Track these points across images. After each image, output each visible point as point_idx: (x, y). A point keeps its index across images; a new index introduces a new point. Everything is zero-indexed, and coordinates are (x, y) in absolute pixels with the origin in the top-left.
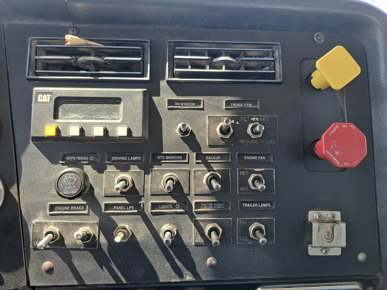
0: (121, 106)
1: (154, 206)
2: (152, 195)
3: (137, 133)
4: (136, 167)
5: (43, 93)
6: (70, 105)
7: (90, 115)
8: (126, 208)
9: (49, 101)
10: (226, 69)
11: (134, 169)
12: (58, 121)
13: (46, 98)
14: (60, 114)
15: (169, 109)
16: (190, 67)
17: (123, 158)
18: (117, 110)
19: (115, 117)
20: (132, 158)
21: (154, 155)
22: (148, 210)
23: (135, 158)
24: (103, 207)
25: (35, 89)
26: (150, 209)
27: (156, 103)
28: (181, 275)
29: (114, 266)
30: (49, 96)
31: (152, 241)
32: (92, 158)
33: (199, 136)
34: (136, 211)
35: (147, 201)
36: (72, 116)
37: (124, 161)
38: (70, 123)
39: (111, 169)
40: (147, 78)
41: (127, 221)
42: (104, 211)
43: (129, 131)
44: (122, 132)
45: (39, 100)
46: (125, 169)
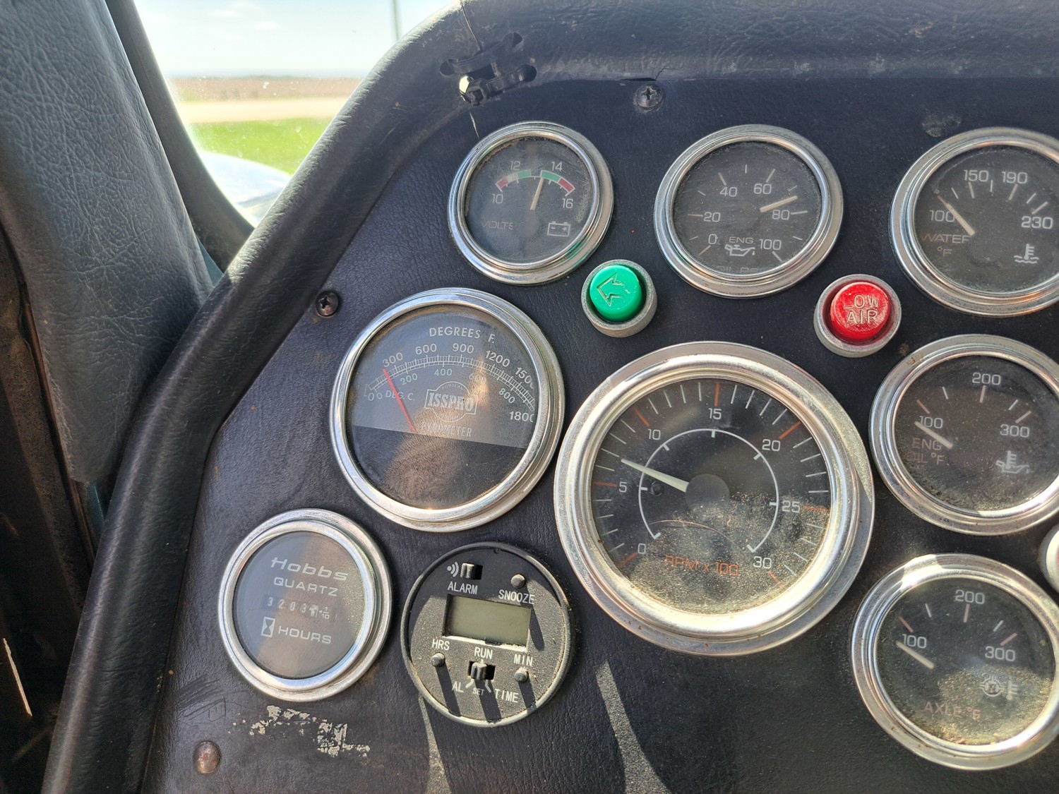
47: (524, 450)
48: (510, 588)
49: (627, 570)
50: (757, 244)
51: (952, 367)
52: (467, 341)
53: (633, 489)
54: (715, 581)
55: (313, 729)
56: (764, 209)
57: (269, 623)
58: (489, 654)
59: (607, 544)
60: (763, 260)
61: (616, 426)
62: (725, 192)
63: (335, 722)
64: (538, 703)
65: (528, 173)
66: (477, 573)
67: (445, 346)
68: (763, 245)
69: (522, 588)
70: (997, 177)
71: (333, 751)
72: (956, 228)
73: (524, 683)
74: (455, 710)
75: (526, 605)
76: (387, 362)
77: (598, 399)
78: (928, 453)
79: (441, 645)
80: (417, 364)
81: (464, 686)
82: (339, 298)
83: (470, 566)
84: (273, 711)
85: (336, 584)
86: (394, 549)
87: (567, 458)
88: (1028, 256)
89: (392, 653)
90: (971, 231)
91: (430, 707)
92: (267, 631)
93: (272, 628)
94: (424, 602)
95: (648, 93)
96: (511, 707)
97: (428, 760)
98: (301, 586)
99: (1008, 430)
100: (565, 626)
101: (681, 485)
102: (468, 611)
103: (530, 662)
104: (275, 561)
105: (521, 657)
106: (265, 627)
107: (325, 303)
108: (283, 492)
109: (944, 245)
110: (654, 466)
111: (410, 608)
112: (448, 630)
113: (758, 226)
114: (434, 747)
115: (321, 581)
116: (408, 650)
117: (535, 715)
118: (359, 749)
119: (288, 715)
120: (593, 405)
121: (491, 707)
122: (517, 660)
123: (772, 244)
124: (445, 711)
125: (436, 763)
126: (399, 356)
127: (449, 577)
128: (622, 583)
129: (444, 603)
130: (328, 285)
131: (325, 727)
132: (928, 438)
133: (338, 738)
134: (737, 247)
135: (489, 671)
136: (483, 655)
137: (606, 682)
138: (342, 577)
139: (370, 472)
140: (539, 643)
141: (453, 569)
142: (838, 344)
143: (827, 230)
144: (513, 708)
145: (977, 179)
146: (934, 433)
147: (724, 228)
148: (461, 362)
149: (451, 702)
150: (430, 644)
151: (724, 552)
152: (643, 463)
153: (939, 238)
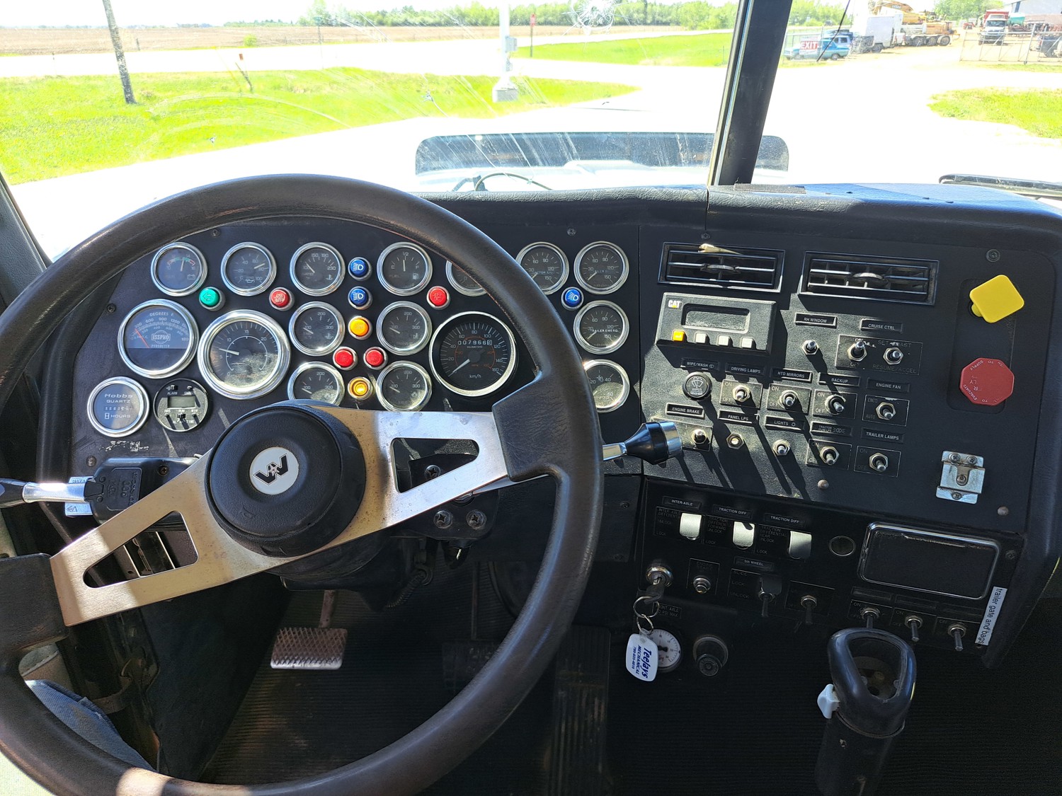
0: (748, 318)
1: (769, 420)
2: (768, 409)
3: (762, 346)
4: (755, 380)
5: (674, 299)
6: (697, 312)
7: (716, 325)
8: (740, 418)
9: (678, 307)
10: (868, 286)
11: (753, 381)
12: (685, 327)
13: (675, 304)
14: (687, 320)
15: (797, 324)
16: (826, 282)
17: (742, 370)
18: (743, 321)
19: (741, 328)
20: (751, 371)
21: (775, 371)
22: (763, 423)
23: (754, 371)
24: (718, 414)
25: (665, 294)
26: (765, 422)
27: (783, 317)
28: (789, 492)
29: (723, 470)
30: (679, 302)
31: (764, 454)
32: (711, 366)
33: (826, 355)
34: (751, 422)
35: (762, 416)
36: (699, 323)
37: (743, 372)
38: (697, 330)
39: (729, 378)
40: (778, 291)
41: (741, 430)
42: (719, 418)
43: (754, 343)
44: (746, 343)
45: (669, 306)
46: (743, 379)
47: (186, 350)
48: (187, 391)
49: (222, 379)
50: (254, 279)
51: (309, 311)
53: (224, 357)
54: (248, 378)
55: (128, 445)
56: (255, 268)
58: (183, 411)
59: (216, 373)
60: (257, 284)
61: (215, 338)
62: (244, 262)
63: (135, 442)
64: (200, 422)
65: (178, 259)
66: (176, 388)
67: (156, 319)
69: (191, 390)
70: (320, 256)
71: (136, 450)
72: (310, 271)
73: (195, 416)
74: (174, 429)
75: (193, 395)
76: (136, 326)
77: (209, 329)
78: (308, 336)
79: (168, 411)
80: (147, 326)
81: (176, 421)
82: (115, 306)
83: (173, 386)
84: (113, 442)
85: (129, 399)
86: (148, 386)
87: (200, 350)
88: (330, 277)
89: (152, 417)
90: (314, 272)
91: (166, 429)
93: (108, 415)
94: (160, 399)
95: (215, 232)
97: (168, 446)
98: (117, 401)
99: (326, 327)
100: (206, 398)
101: (237, 354)
102: (176, 400)
103: (197, 411)
104: (106, 395)
105: (194, 410)
106: (105, 415)
107: (110, 309)
108: (105, 374)
109: (308, 276)
110: (229, 350)
111: (156, 402)
112: (169, 406)
113: (254, 273)
114: (170, 442)
115: (123, 399)
116: (157, 414)
117: (201, 426)
118: (145, 448)
119: (118, 443)
120: (208, 331)
121: (185, 425)
122: (192, 411)
123: (257, 278)
124: (172, 429)
125: (171, 447)
126: (140, 324)
127: (167, 391)
128: (221, 383)
129: (167, 399)
130: (110, 302)
131: (132, 444)
132: (307, 332)
133: (137, 446)
134: (248, 279)
135: (184, 416)
136: (181, 411)
137: (221, 413)
138: (130, 396)
139: (135, 362)
140: (199, 405)
141: (169, 388)
142: (276, 308)
143: (272, 274)
144: (192, 424)
145: (315, 256)
146: (308, 330)
147: (244, 274)
148: (163, 324)
149: (173, 427)
150: (164, 410)
151: (250, 370)
152: (226, 349)
153: (307, 274)
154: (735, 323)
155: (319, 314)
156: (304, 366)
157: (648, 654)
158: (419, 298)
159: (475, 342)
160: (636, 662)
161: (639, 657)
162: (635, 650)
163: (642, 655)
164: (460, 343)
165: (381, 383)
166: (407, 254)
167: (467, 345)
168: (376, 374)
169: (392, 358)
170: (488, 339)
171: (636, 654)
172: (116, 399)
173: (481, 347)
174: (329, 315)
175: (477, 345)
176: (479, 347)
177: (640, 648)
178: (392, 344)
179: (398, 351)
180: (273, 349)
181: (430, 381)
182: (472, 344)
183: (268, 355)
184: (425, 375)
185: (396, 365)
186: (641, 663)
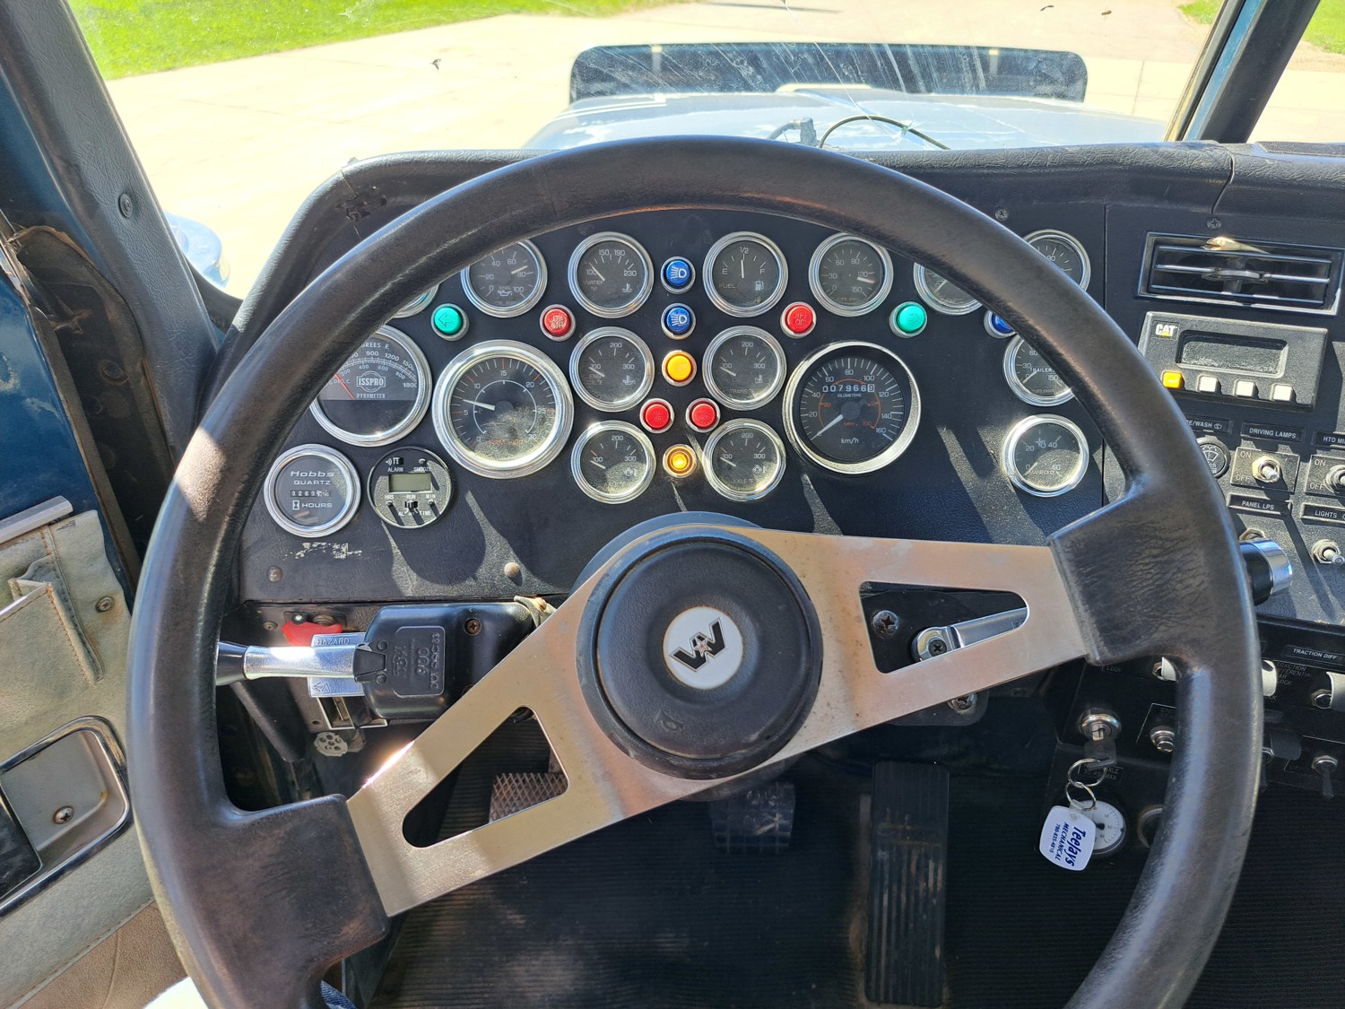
0: (1284, 353)
1: (1308, 510)
2: (1307, 494)
3: (1307, 397)
4: (1288, 448)
5: (1165, 322)
6: (1201, 344)
7: (1231, 363)
8: (1261, 506)
9: (1171, 335)
11: (1285, 450)
12: (1181, 365)
13: (1166, 331)
14: (1184, 355)
17: (1267, 432)
18: (1276, 359)
19: (1271, 369)
20: (1281, 434)
21: (1320, 435)
22: (1298, 513)
23: (1286, 435)
24: (1228, 500)
25: (1150, 314)
26: (1301, 514)
27: (1337, 352)
28: (1331, 614)
30: (1173, 327)
31: (1297, 560)
32: (1217, 426)
34: (1279, 513)
35: (1298, 503)
36: (1203, 361)
37: (1268, 437)
38: (1201, 371)
39: (1246, 445)
40: (1333, 311)
41: (1261, 525)
42: (1231, 504)
43: (1294, 395)
44: (1282, 393)
45: (1157, 333)
46: (1269, 446)
47: (415, 401)
48: (419, 465)
49: (471, 447)
50: (512, 290)
51: (599, 342)
52: (374, 349)
53: (471, 413)
54: (512, 446)
55: (330, 549)
56: (513, 273)
57: (296, 503)
58: (414, 497)
59: (462, 439)
60: (516, 298)
61: (458, 384)
62: (494, 264)
63: (341, 543)
64: (440, 513)
66: (401, 461)
67: (364, 353)
68: (515, 288)
69: (424, 465)
70: (612, 252)
71: (343, 556)
72: (597, 278)
73: (433, 506)
74: (402, 524)
75: (428, 472)
77: (447, 373)
78: (596, 380)
79: (389, 497)
80: (349, 364)
81: (404, 513)
83: (397, 459)
84: (307, 545)
85: (329, 478)
86: (356, 459)
87: (436, 403)
88: (628, 288)
89: (365, 504)
90: (604, 280)
91: (388, 524)
92: (296, 507)
93: (298, 505)
94: (377, 479)
96: (428, 517)
97: (391, 550)
98: (310, 482)
99: (626, 366)
100: (448, 477)
101: (492, 408)
102: (399, 480)
103: (434, 496)
104: (292, 473)
105: (430, 495)
106: (294, 505)
109: (593, 286)
110: (479, 401)
111: (370, 483)
112: (391, 490)
113: (511, 281)
114: (393, 544)
115: (319, 479)
116: (373, 502)
117: (441, 519)
118: (356, 552)
119: (315, 545)
120: (445, 376)
121: (418, 518)
122: (428, 497)
123: (519, 289)
124: (397, 525)
125: (396, 551)
127: (388, 466)
128: (471, 454)
129: (388, 477)
131: (336, 546)
132: (595, 373)
133: (344, 549)
134: (503, 291)
135: (415, 504)
136: (411, 498)
137: (470, 499)
138: (331, 475)
139: (336, 422)
140: (436, 487)
141: (389, 462)
142: (550, 337)
143: (541, 283)
144: (429, 517)
145: (605, 253)
146: (597, 371)
147: (495, 283)
148: (372, 361)
149: (399, 521)
150: (383, 498)
151: (513, 433)
152: (473, 400)
153: (591, 282)
154: (1262, 362)
155: (613, 345)
156: (594, 428)
157: (1079, 835)
158: (768, 321)
159: (849, 388)
160: (1057, 844)
161: (1063, 838)
162: (1057, 829)
163: (1069, 836)
164: (826, 389)
165: (710, 453)
166: (746, 250)
167: (837, 392)
168: (702, 440)
169: (728, 414)
170: (870, 382)
171: (1060, 834)
172: (308, 478)
173: (859, 395)
174: (628, 347)
175: (852, 392)
176: (855, 395)
177: (1066, 826)
178: (727, 393)
179: (734, 403)
180: (549, 402)
181: (783, 448)
182: (844, 391)
183: (539, 410)
184: (777, 441)
185: (732, 425)
186: (1066, 846)
